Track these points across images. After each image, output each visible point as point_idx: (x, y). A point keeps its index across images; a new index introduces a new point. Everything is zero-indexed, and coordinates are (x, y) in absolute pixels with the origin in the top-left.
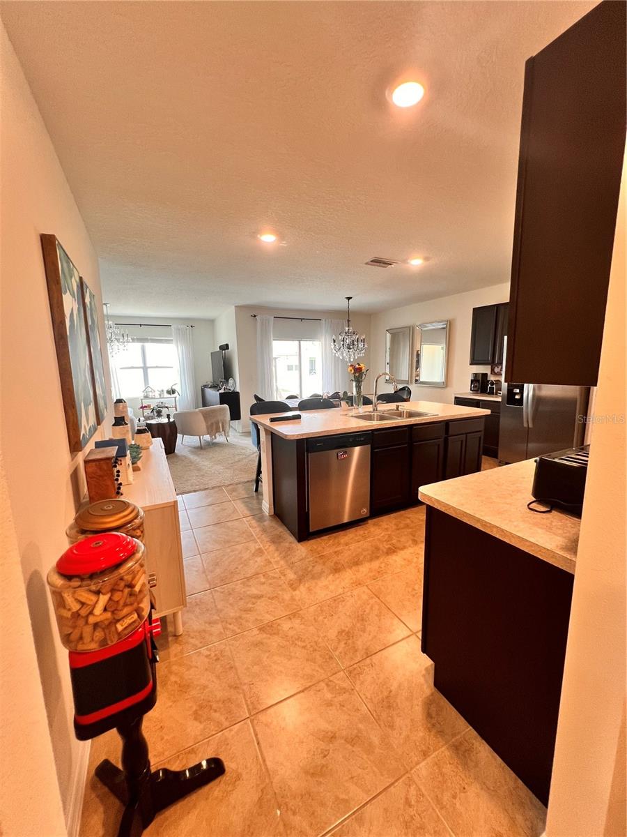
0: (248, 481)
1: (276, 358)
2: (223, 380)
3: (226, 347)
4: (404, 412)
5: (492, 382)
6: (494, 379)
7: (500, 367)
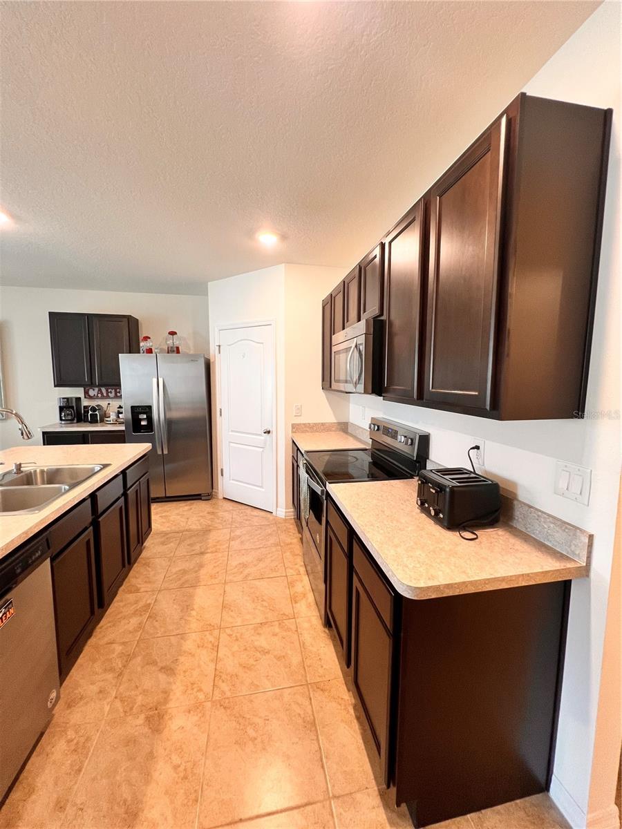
4: (35, 471)
5: (93, 407)
6: (93, 403)
7: (97, 389)
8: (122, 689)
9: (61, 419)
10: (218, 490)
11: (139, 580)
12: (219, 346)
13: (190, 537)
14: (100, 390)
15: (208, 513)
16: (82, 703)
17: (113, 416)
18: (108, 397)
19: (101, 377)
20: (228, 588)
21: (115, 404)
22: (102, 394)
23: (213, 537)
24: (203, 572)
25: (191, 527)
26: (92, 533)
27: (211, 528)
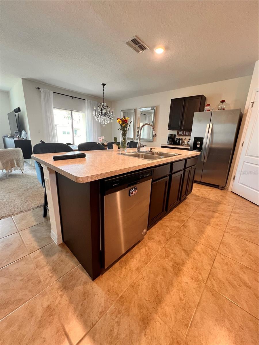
0: (37, 207)
1: (56, 125)
2: (17, 132)
3: (18, 110)
4: (155, 152)
5: (179, 138)
6: (180, 137)
7: (182, 132)
8: (167, 246)
9: (168, 143)
10: (229, 186)
11: (182, 209)
12: (253, 102)
13: (209, 202)
14: (183, 132)
15: (221, 195)
16: (152, 241)
17: (186, 143)
18: (186, 135)
19: (184, 126)
20: (226, 235)
21: (188, 138)
22: (184, 133)
23: (221, 207)
24: (213, 220)
25: (210, 198)
26: (168, 179)
27: (221, 202)
